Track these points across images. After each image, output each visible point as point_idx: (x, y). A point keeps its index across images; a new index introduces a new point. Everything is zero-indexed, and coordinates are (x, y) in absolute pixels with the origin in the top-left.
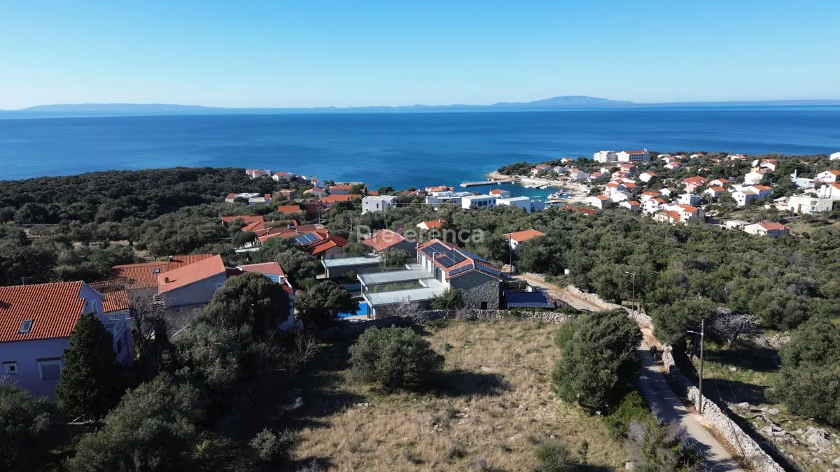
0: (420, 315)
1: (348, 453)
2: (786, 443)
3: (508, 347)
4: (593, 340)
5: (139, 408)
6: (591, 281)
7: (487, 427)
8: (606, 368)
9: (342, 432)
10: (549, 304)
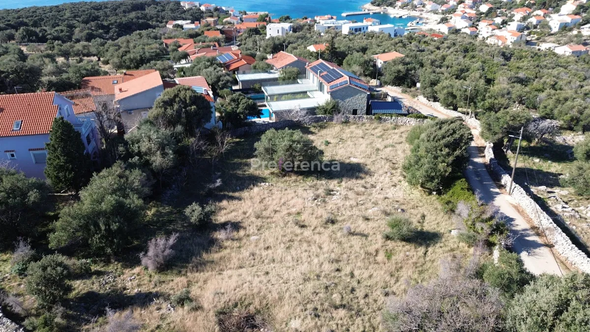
0: (307, 119)
1: (253, 219)
2: (572, 216)
3: (371, 143)
4: (435, 140)
5: (102, 187)
6: (436, 92)
7: (353, 203)
8: (443, 162)
9: (250, 204)
10: (404, 111)
